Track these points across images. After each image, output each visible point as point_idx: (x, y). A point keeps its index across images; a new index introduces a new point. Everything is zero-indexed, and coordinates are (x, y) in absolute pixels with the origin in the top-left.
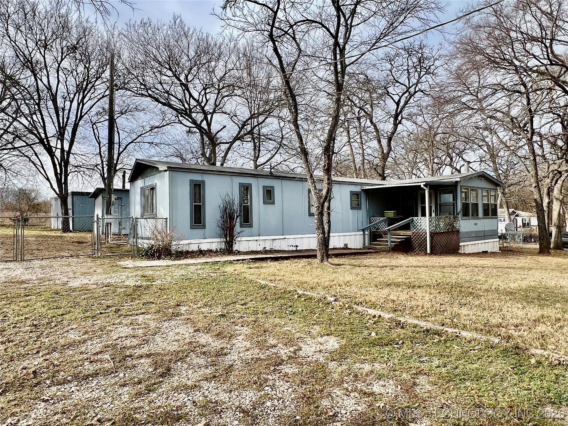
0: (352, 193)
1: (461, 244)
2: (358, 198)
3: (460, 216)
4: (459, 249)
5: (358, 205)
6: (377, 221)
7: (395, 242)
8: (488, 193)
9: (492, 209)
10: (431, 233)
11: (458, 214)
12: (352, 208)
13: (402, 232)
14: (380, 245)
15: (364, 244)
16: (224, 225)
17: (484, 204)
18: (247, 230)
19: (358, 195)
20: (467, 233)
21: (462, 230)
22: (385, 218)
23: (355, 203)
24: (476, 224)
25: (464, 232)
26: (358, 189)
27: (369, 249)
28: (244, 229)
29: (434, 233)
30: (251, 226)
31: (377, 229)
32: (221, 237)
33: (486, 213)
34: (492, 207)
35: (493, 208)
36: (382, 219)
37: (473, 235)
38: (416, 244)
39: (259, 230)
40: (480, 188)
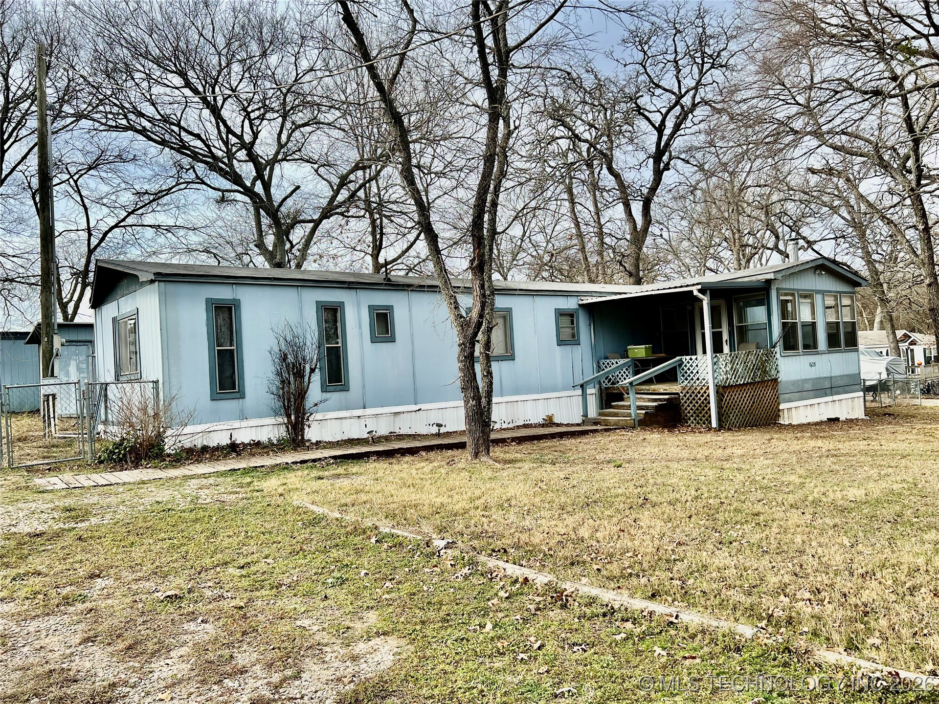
0: (560, 314)
1: (781, 407)
2: (572, 323)
3: (777, 349)
4: (779, 416)
5: (573, 336)
6: (613, 367)
7: (647, 407)
8: (836, 299)
9: (846, 334)
10: (717, 387)
11: (774, 347)
12: (561, 343)
13: (661, 388)
14: (616, 415)
15: (585, 415)
16: (283, 389)
17: (828, 324)
18: (335, 397)
19: (572, 316)
20: (794, 383)
21: (783, 377)
22: (627, 360)
23: (566, 333)
24: (812, 365)
25: (787, 382)
26: (571, 304)
27: (596, 423)
28: (328, 395)
29: (724, 387)
30: (345, 388)
31: (613, 383)
32: (276, 414)
33: (833, 341)
34: (845, 328)
35: (850, 330)
36: (622, 362)
37: (808, 386)
38: (688, 409)
39: (364, 394)
40: (818, 292)
